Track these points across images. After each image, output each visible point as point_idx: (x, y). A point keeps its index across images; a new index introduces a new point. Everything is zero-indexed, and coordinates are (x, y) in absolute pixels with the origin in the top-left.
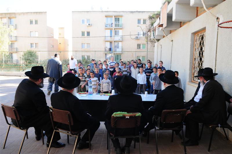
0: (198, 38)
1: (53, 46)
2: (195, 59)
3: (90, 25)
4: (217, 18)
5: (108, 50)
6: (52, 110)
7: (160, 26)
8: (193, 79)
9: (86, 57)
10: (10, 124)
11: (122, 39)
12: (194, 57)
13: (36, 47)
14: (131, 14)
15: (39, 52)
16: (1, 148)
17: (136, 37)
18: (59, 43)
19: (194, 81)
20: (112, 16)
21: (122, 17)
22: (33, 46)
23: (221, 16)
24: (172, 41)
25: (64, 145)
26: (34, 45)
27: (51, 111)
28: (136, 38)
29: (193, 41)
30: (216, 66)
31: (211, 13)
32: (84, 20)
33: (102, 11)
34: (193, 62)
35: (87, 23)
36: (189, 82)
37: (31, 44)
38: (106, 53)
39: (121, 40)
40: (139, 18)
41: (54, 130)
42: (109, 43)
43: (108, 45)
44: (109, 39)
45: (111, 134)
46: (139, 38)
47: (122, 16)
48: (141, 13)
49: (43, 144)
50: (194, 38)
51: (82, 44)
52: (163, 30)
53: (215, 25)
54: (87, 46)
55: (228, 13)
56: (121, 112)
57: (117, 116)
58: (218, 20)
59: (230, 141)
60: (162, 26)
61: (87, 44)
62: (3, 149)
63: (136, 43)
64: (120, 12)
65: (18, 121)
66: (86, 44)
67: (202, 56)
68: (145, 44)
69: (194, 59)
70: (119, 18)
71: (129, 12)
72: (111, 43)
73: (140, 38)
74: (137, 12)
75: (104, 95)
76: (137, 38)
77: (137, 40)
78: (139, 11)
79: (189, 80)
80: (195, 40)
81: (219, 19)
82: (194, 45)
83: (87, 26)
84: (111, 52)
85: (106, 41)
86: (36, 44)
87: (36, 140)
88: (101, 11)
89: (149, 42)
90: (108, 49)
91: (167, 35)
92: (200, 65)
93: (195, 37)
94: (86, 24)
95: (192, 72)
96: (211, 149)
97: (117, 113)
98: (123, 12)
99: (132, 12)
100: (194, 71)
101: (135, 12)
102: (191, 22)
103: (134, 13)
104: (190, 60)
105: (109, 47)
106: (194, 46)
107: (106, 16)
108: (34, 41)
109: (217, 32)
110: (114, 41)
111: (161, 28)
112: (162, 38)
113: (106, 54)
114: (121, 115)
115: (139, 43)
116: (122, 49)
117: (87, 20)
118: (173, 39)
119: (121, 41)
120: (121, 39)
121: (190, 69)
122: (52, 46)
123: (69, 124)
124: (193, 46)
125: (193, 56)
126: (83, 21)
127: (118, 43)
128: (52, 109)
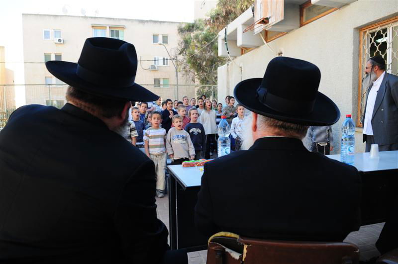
3: (62, 42)
7: (262, 22)
9: (55, 103)
14: (141, 25)
17: (152, 66)
20: (106, 27)
21: (125, 30)
24: (280, 54)
28: (152, 68)
32: (49, 32)
33: (85, 17)
35: (55, 37)
40: (156, 32)
46: (156, 67)
47: (123, 28)
48: (157, 25)
51: (46, 77)
60: (267, 23)
63: (151, 76)
64: (120, 20)
68: (168, 79)
70: (118, 31)
71: (136, 20)
73: (158, 68)
74: (151, 21)
77: (154, 72)
78: (153, 20)
80: (362, 42)
83: (56, 43)
88: (83, 16)
93: (360, 35)
94: (53, 40)
98: (125, 19)
99: (142, 22)
101: (147, 21)
103: (146, 24)
107: (93, 27)
115: (158, 77)
117: (55, 31)
118: (282, 50)
126: (47, 34)
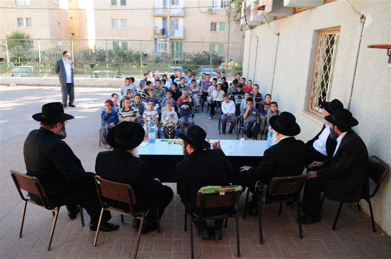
0: (323, 39)
1: (59, 23)
2: (317, 74)
4: (363, 17)
5: (159, 33)
6: (100, 181)
7: (259, 9)
8: (311, 107)
9: (120, 44)
10: (27, 200)
11: (185, 13)
12: (316, 71)
13: (27, 26)
15: (39, 41)
16: (16, 236)
17: (209, 9)
18: (69, 18)
19: (312, 111)
22: (23, 24)
23: (369, 13)
24: (278, 34)
25: (116, 228)
26: (25, 20)
27: (99, 183)
28: (209, 12)
29: (316, 43)
30: (352, 95)
31: (353, 8)
34: (313, 79)
36: (305, 110)
37: (19, 19)
38: (156, 37)
39: (182, 14)
41: (103, 209)
42: (160, 19)
43: (159, 23)
44: (161, 12)
45: (194, 214)
46: (214, 10)
49: (83, 225)
50: (318, 38)
51: (112, 19)
52: (264, 16)
53: (357, 27)
54: (122, 25)
55: (382, 12)
56: (213, 187)
57: (207, 192)
58: (363, 20)
59: (363, 211)
60: (264, 9)
61: (121, 20)
62: (18, 237)
63: (208, 20)
65: (43, 198)
66: (119, 21)
67: (329, 72)
68: (224, 23)
69: (315, 74)
72: (164, 19)
73: (215, 12)
75: (175, 143)
76: (211, 12)
77: (210, 15)
79: (305, 108)
80: (319, 43)
81: (365, 18)
82: (317, 49)
84: (165, 36)
85: (155, 16)
86: (27, 19)
87: (69, 219)
89: (232, 23)
90: (159, 31)
91: (269, 22)
92: (325, 87)
93: (319, 36)
95: (310, 95)
96: (337, 226)
97: (207, 187)
100: (312, 93)
102: (314, 11)
104: (309, 76)
105: (160, 27)
106: (316, 53)
108: (24, 14)
109: (358, 41)
110: (170, 17)
111: (260, 12)
112: (259, 25)
113: (156, 40)
114: (213, 191)
115: (214, 21)
116: (185, 31)
118: (280, 32)
119: (182, 17)
120: (183, 12)
121: (307, 90)
122: (57, 24)
123: (129, 203)
124: (314, 52)
125: (314, 69)
127: (177, 20)
128: (100, 179)
